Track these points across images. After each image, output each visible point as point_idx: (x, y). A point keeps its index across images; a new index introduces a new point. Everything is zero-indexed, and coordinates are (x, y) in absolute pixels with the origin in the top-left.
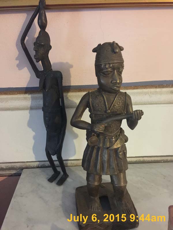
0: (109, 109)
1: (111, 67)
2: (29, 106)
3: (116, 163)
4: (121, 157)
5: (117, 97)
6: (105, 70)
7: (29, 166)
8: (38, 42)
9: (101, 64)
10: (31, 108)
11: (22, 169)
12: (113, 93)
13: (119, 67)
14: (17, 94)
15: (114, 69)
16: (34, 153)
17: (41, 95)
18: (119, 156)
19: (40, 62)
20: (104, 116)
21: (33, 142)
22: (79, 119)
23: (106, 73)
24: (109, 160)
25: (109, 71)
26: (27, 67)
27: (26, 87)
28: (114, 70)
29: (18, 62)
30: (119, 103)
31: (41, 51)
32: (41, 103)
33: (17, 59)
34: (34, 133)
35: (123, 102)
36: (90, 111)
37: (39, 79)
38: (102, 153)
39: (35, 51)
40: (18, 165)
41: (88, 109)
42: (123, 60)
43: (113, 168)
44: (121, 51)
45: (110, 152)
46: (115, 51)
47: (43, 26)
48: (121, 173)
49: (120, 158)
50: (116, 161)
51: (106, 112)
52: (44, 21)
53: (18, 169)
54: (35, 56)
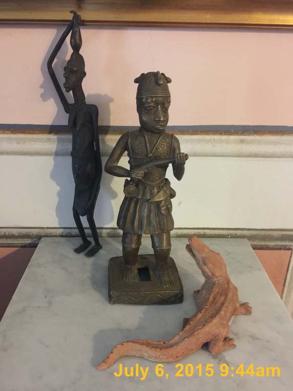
0: (151, 152)
1: (153, 102)
2: (54, 151)
3: (158, 220)
4: (163, 212)
5: (161, 139)
6: (148, 105)
7: (50, 234)
8: (69, 67)
9: (142, 98)
10: (57, 154)
11: (39, 237)
12: (157, 133)
13: (165, 102)
14: (39, 133)
15: (157, 103)
16: (57, 216)
17: (70, 137)
18: (162, 211)
19: (71, 92)
20: (145, 161)
21: (56, 199)
22: (115, 164)
23: (148, 109)
24: (149, 217)
25: (152, 106)
26: (54, 99)
27: (51, 126)
28: (158, 106)
29: (42, 91)
30: (163, 146)
31: (73, 79)
32: (69, 147)
33: (41, 87)
34: (58, 188)
35: (168, 145)
36: (129, 155)
37: (68, 115)
38: (141, 208)
39: (65, 78)
40: (35, 232)
41: (126, 152)
42: (170, 94)
43: (154, 226)
44: (168, 84)
45: (151, 206)
46: (159, 83)
47: (76, 46)
48: (164, 234)
49: (162, 214)
50: (157, 218)
51: (146, 155)
52: (78, 41)
53: (35, 238)
54: (65, 84)
